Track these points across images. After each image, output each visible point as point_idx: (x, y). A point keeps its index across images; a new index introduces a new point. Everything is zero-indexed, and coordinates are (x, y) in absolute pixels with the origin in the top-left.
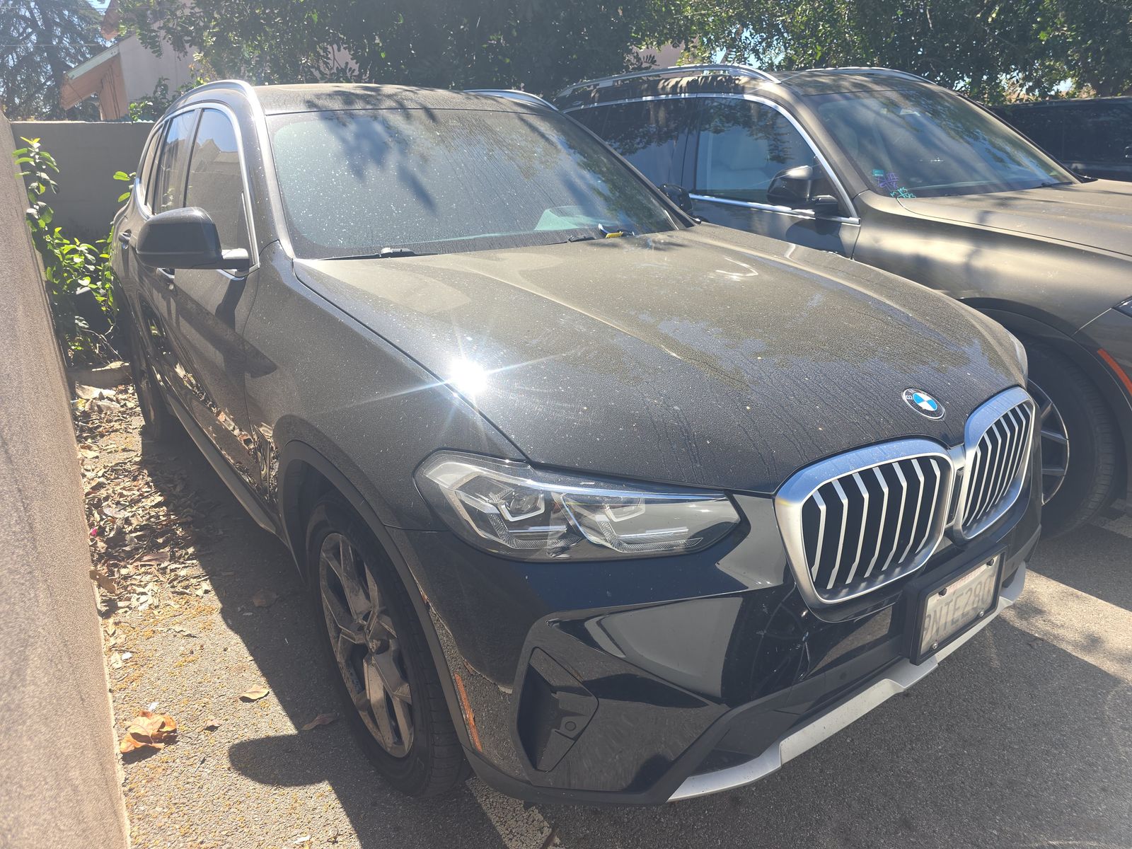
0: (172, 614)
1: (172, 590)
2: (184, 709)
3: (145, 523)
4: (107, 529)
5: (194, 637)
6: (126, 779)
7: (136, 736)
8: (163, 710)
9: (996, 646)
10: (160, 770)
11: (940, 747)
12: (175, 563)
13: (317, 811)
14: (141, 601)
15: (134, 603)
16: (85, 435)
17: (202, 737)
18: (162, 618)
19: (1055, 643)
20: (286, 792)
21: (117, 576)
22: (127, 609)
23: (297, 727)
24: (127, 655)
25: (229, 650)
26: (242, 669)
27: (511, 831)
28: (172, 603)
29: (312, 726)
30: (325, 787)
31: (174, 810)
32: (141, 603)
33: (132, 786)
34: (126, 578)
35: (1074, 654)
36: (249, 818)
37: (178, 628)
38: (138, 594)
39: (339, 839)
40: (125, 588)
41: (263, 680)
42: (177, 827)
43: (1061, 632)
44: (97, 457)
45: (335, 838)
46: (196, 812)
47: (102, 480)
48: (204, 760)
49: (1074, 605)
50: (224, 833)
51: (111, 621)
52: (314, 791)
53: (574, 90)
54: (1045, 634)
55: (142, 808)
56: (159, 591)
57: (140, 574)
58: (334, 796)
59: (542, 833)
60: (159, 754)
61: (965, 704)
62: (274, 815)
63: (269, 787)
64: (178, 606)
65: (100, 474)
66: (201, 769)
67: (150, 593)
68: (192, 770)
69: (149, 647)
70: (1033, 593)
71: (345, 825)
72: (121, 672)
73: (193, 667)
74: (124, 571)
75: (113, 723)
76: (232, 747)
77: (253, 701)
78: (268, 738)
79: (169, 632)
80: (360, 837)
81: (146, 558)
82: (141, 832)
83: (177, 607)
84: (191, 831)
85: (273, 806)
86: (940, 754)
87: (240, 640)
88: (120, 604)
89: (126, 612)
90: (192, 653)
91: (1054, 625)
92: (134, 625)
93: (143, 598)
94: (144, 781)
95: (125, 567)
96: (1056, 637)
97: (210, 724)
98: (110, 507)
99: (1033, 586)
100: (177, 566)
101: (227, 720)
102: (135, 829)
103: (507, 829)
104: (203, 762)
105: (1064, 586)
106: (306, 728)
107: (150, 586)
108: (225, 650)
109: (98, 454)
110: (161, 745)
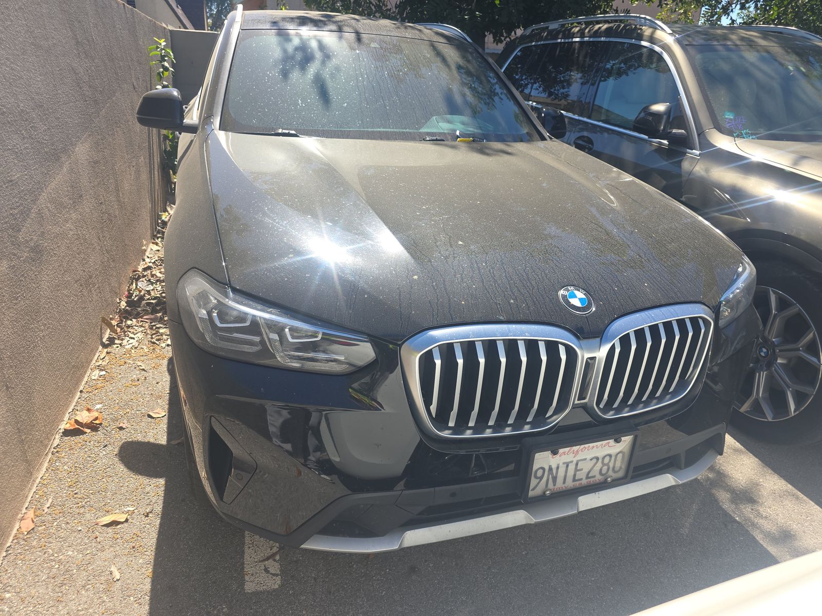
0: (141, 355)
1: (150, 339)
2: (113, 413)
3: (158, 295)
4: (134, 295)
5: (146, 371)
6: (58, 445)
7: (77, 422)
8: (102, 410)
9: (694, 518)
10: (80, 445)
11: (593, 579)
12: (162, 324)
13: (148, 495)
14: (129, 342)
15: (125, 342)
16: (159, 235)
17: (113, 432)
18: (134, 355)
19: (750, 529)
20: (138, 478)
21: (124, 324)
22: (119, 346)
23: (169, 440)
24: (103, 373)
25: (160, 384)
26: (160, 397)
27: (253, 543)
28: (145, 347)
29: (176, 442)
30: (162, 481)
31: (73, 470)
32: (128, 343)
33: (59, 450)
34: (129, 327)
35: (761, 542)
36: (109, 488)
37: (139, 364)
38: (130, 338)
39: (150, 515)
40: (125, 332)
41: (167, 407)
42: (69, 480)
43: (761, 522)
44: (158, 251)
45: (148, 514)
46: (83, 475)
47: (151, 264)
48: (106, 446)
49: (789, 504)
50: (91, 492)
51: (106, 350)
52: (154, 482)
53: (533, 30)
54: (746, 520)
55: (57, 464)
56: (143, 338)
57: (137, 326)
58: (163, 489)
59: (271, 550)
60: (85, 436)
61: (636, 553)
62: (124, 490)
63: (131, 472)
64: (148, 350)
65: (153, 261)
66: (101, 451)
67: (136, 339)
68: (96, 450)
69: (118, 371)
70: (758, 485)
71: (159, 508)
72: (94, 382)
73: (134, 389)
74: (129, 322)
75: (70, 410)
76: (125, 443)
77: (153, 418)
78: (149, 443)
79: (134, 365)
80: (162, 518)
81: (145, 317)
82: (49, 478)
83: (146, 350)
84: (75, 485)
85: (127, 484)
86: (590, 584)
87: (169, 380)
88: (117, 341)
89: (117, 347)
90: (138, 380)
91: (759, 515)
92: (117, 356)
93: (132, 341)
94: (67, 449)
95: (131, 320)
96: (754, 525)
97: (121, 425)
98: (143, 281)
99: (761, 480)
100: (162, 326)
101: (132, 425)
102: (47, 475)
103: (251, 541)
104: (105, 447)
105: (791, 487)
106: (173, 442)
107: (139, 335)
108: (157, 383)
109: (159, 249)
110: (88, 431)
